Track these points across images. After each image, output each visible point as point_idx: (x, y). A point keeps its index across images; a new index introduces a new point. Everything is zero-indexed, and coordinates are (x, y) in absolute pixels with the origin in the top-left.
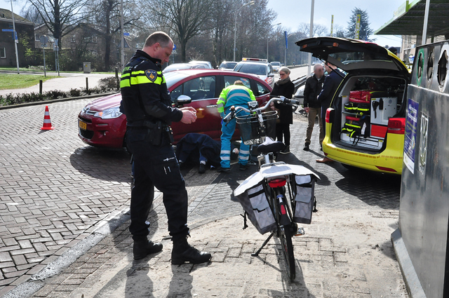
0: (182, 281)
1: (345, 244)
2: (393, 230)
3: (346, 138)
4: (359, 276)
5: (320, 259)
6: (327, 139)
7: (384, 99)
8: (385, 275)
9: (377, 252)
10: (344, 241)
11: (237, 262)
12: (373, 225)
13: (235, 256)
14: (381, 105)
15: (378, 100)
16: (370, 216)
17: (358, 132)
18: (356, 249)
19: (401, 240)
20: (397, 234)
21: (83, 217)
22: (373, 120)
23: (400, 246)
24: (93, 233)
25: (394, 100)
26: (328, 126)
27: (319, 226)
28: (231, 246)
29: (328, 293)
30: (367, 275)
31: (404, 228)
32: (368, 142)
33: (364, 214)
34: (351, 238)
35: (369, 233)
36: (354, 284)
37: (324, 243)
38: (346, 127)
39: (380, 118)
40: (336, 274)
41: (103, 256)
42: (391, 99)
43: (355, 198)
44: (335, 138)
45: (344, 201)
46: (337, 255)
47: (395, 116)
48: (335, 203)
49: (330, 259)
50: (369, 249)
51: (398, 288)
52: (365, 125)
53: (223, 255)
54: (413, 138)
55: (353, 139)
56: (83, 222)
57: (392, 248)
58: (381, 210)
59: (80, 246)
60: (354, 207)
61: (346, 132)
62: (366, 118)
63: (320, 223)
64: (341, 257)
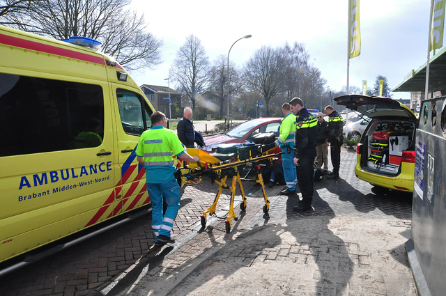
0: (243, 274)
1: (369, 249)
2: (406, 240)
3: (372, 165)
4: (378, 278)
7: (399, 137)
8: (400, 278)
9: (392, 258)
10: (368, 246)
11: (285, 260)
12: (391, 233)
13: (284, 255)
14: (396, 141)
15: (394, 138)
16: (388, 225)
17: (380, 161)
18: (377, 253)
20: (410, 245)
21: (188, 218)
22: (391, 152)
23: (412, 256)
24: (192, 230)
25: (406, 138)
26: (358, 156)
27: (349, 233)
28: (282, 246)
29: (352, 292)
30: (385, 278)
31: (416, 241)
32: (387, 168)
33: (384, 223)
34: (373, 244)
35: (387, 240)
36: (374, 286)
37: (352, 247)
38: (371, 157)
39: (396, 151)
40: (360, 275)
42: (404, 137)
44: (364, 165)
46: (362, 258)
47: (407, 150)
49: (356, 262)
50: (387, 254)
51: (410, 292)
52: (385, 155)
53: (276, 253)
54: (422, 171)
55: (376, 166)
56: (187, 222)
58: (397, 220)
60: (377, 216)
61: (371, 160)
62: (386, 151)
63: (350, 230)
64: (365, 260)
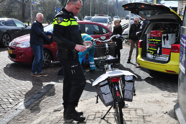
1: (150, 112)
2: (175, 104)
3: (149, 56)
5: (136, 120)
6: (139, 56)
7: (169, 35)
9: (166, 116)
10: (149, 110)
11: (93, 122)
12: (164, 101)
13: (92, 119)
14: (167, 38)
15: (165, 35)
16: (162, 96)
17: (155, 52)
18: (156, 114)
19: (179, 109)
20: (177, 106)
21: (11, 100)
22: (163, 46)
23: (179, 113)
24: (16, 109)
25: (174, 35)
26: (140, 49)
27: (136, 102)
28: (90, 114)
31: (180, 103)
32: (161, 57)
33: (159, 95)
34: (153, 109)
35: (162, 105)
37: (139, 112)
38: (149, 50)
39: (167, 44)
41: (21, 121)
42: (173, 34)
43: (155, 87)
44: (144, 56)
45: (149, 89)
46: (145, 117)
47: (175, 44)
48: (144, 90)
49: (142, 120)
50: (162, 114)
52: (159, 49)
54: (184, 55)
55: (153, 56)
56: (11, 103)
57: (175, 114)
58: (168, 93)
59: (9, 116)
60: (154, 92)
61: (149, 52)
62: (159, 45)
63: (136, 101)
64: (148, 119)
